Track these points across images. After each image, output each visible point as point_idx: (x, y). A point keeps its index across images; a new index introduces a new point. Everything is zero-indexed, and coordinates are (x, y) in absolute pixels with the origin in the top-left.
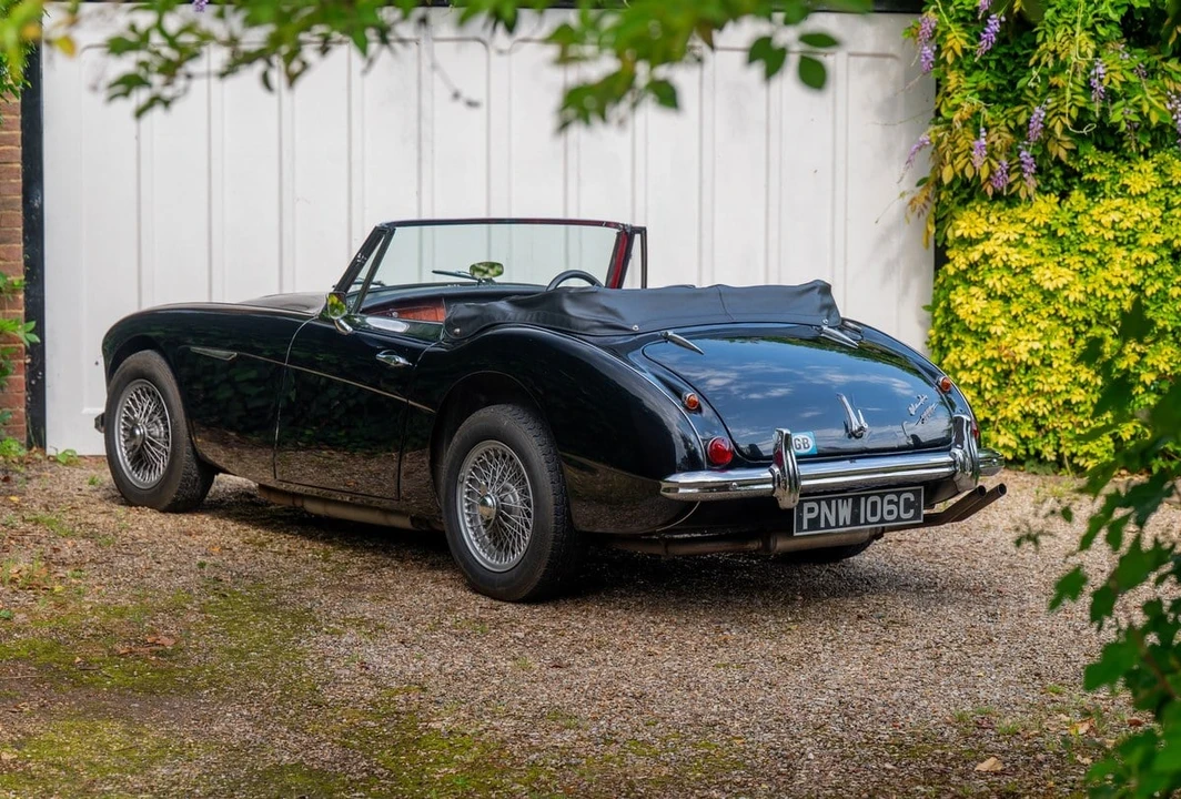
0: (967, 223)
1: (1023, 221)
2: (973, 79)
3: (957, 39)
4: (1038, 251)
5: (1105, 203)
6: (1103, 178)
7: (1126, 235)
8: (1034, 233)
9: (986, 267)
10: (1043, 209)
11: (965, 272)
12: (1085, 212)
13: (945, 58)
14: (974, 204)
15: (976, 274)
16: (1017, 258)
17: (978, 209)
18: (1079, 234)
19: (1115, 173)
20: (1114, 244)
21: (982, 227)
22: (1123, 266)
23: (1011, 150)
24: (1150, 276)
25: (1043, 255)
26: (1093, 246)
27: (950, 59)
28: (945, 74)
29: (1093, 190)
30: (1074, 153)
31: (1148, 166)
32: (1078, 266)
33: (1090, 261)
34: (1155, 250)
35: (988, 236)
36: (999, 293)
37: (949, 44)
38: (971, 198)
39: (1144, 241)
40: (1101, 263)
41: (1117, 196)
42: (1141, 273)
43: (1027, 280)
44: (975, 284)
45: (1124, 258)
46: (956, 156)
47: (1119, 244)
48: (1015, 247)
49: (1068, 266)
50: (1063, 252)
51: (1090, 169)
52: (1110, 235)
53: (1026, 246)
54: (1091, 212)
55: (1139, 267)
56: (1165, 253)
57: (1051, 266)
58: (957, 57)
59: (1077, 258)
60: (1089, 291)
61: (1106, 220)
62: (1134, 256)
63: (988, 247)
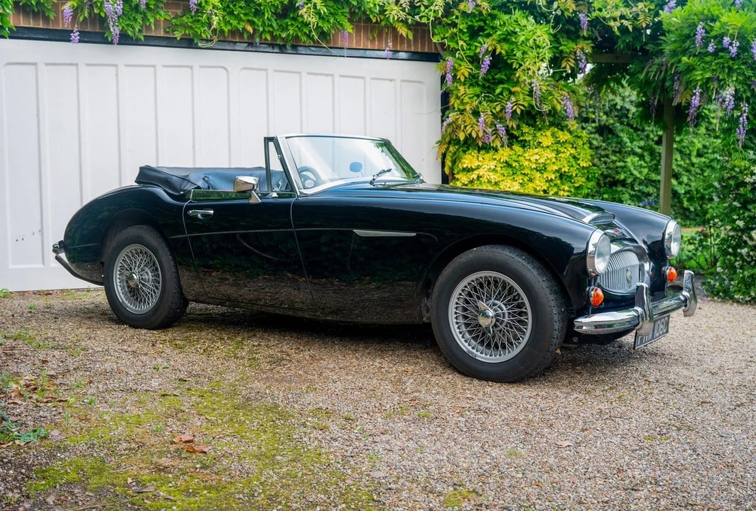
0: (469, 160)
1: (495, 159)
2: (471, 89)
3: (465, 70)
4: (502, 174)
5: (531, 150)
6: (530, 139)
7: (541, 166)
8: (501, 165)
9: (479, 182)
10: (505, 154)
12: (521, 156)
13: (460, 79)
14: (470, 152)
16: (494, 177)
17: (473, 154)
18: (520, 166)
19: (535, 136)
20: (535, 171)
21: (476, 163)
22: (540, 180)
23: (493, 124)
24: (551, 186)
25: (504, 176)
26: (526, 171)
27: (462, 79)
28: (457, 87)
29: (524, 144)
30: (519, 127)
31: (549, 133)
32: (521, 181)
33: (526, 179)
34: (554, 173)
35: (478, 167)
37: (462, 71)
38: (468, 149)
39: (549, 168)
40: (531, 180)
41: (536, 148)
42: (548, 184)
45: (540, 177)
46: (466, 126)
47: (537, 170)
48: (492, 172)
49: (516, 181)
50: (513, 174)
51: (523, 134)
52: (534, 166)
53: (496, 171)
54: (525, 155)
55: (546, 181)
56: (558, 175)
57: (510, 181)
58: (466, 78)
59: (521, 178)
61: (533, 159)
62: (545, 176)
63: (481, 172)
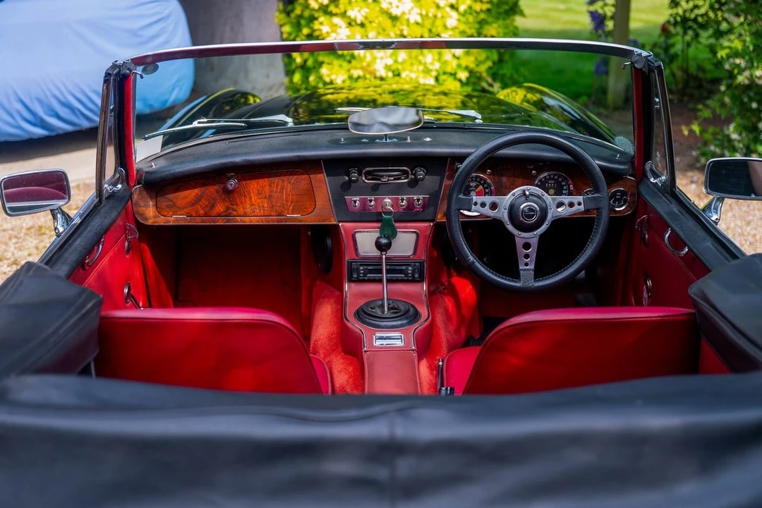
11: (327, 6)
15: (337, 6)
36: (359, 22)
43: (378, 9)
44: (336, 15)
60: (424, 13)
